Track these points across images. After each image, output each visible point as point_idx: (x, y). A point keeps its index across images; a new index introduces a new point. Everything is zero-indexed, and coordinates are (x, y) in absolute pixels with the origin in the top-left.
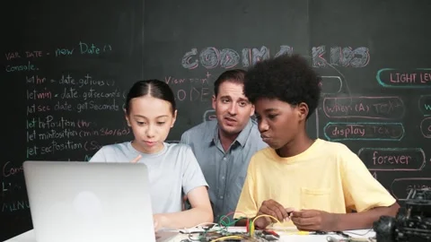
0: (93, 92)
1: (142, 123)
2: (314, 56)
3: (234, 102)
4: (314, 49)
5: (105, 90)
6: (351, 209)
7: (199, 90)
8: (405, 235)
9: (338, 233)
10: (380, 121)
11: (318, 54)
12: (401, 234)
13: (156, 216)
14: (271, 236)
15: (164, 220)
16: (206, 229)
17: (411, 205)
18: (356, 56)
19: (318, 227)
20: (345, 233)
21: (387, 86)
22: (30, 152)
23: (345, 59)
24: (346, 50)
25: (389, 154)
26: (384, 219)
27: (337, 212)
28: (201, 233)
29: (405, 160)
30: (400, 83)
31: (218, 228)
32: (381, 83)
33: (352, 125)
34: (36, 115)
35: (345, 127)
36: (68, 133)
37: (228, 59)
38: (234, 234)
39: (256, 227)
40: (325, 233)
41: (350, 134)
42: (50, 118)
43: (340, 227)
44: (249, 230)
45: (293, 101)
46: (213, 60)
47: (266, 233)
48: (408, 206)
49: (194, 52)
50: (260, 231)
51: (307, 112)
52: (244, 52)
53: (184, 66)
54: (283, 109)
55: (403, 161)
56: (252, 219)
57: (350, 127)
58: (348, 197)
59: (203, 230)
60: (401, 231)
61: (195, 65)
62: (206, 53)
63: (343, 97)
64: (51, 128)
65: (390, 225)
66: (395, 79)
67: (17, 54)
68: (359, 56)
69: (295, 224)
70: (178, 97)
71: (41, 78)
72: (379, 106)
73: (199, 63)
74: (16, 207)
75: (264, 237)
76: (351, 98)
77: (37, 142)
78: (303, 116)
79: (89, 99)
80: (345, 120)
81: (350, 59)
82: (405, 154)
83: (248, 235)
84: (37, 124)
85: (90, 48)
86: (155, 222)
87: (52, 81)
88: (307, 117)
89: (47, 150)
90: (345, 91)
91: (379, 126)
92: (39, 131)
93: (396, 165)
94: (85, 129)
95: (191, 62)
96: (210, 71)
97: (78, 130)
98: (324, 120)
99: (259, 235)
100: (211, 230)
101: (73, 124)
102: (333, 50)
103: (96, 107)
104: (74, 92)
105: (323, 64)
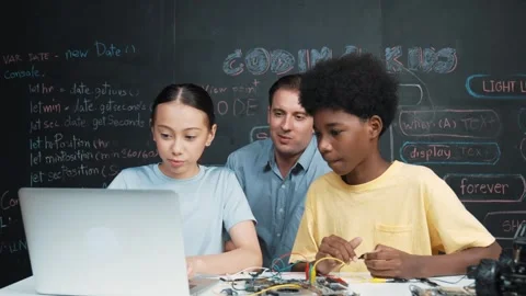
0: (113, 105)
1: (166, 136)
2: (388, 58)
3: (289, 116)
4: (388, 50)
5: (128, 101)
6: (438, 250)
7: (245, 100)
8: (513, 283)
9: (423, 280)
10: (470, 140)
11: (393, 57)
12: (507, 283)
13: (189, 259)
14: (337, 285)
15: (200, 264)
16: (254, 276)
17: (520, 245)
18: (439, 59)
19: (398, 273)
20: (433, 280)
21: (479, 96)
22: (34, 179)
23: (426, 63)
24: (427, 52)
25: (481, 181)
26: (485, 263)
27: (420, 253)
28: (248, 281)
29: (500, 189)
30: (496, 93)
31: (269, 274)
32: (471, 92)
33: (434, 145)
34: (42, 133)
35: (426, 148)
36: (81, 156)
37: (281, 62)
38: (289, 282)
39: (318, 273)
40: (406, 281)
41: (432, 155)
42: (59, 137)
43: (424, 273)
44: (308, 277)
45: (363, 114)
46: (262, 64)
47: (330, 280)
48: (516, 246)
49: (238, 53)
50: (323, 278)
51: (381, 128)
52: (301, 53)
53: (226, 71)
54: (350, 123)
55: (498, 190)
56: (313, 263)
57: (432, 148)
58: (434, 235)
59: (250, 277)
60: (508, 279)
61: (239, 70)
62: (253, 55)
63: (424, 111)
64: (60, 149)
65: (493, 271)
66: (488, 87)
67: (17, 56)
68: (443, 59)
69: (369, 269)
70: (218, 110)
71: (48, 87)
72: (468, 123)
73: (245, 67)
74: (17, 248)
75: (328, 286)
76: (434, 111)
77: (43, 166)
78: (376, 133)
79: (107, 114)
80: (426, 139)
81: (432, 62)
82: (501, 181)
83: (307, 283)
84: (43, 144)
85: (108, 49)
86: (188, 267)
87: (62, 90)
88: (381, 134)
89: (56, 176)
90: (426, 103)
91: (468, 147)
92: (46, 152)
93: (490, 196)
94: (102, 150)
95: (234, 66)
96: (258, 77)
97: (94, 151)
98: (399, 139)
99: (321, 282)
100: (260, 276)
101: (87, 144)
102: (411, 52)
103: (116, 123)
104: (88, 104)
105: (400, 69)
